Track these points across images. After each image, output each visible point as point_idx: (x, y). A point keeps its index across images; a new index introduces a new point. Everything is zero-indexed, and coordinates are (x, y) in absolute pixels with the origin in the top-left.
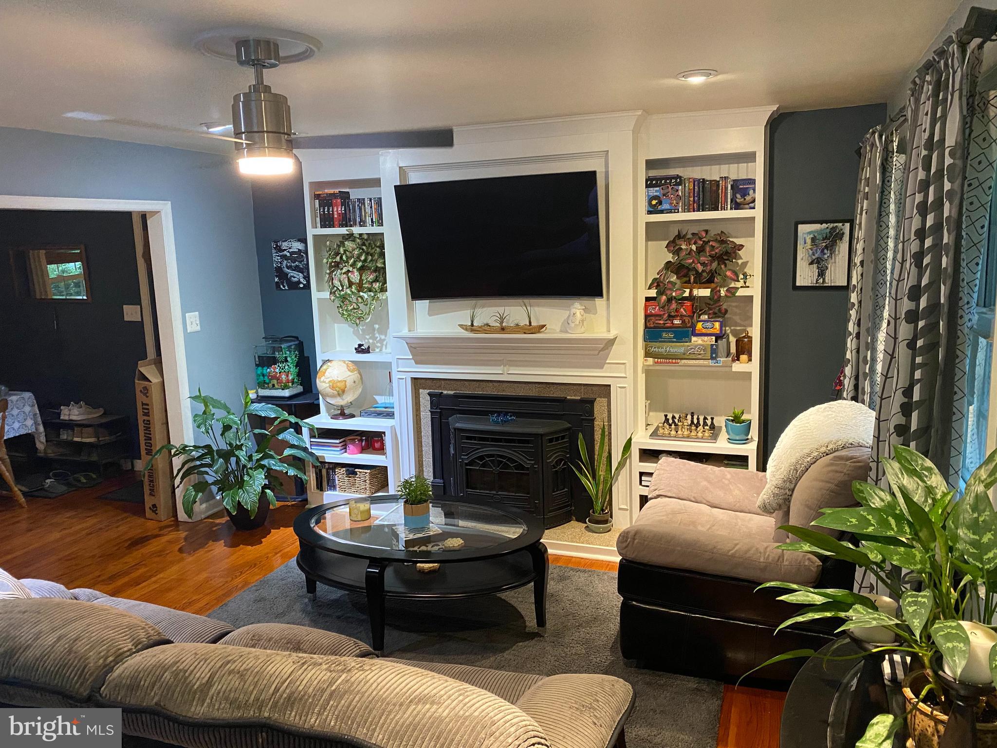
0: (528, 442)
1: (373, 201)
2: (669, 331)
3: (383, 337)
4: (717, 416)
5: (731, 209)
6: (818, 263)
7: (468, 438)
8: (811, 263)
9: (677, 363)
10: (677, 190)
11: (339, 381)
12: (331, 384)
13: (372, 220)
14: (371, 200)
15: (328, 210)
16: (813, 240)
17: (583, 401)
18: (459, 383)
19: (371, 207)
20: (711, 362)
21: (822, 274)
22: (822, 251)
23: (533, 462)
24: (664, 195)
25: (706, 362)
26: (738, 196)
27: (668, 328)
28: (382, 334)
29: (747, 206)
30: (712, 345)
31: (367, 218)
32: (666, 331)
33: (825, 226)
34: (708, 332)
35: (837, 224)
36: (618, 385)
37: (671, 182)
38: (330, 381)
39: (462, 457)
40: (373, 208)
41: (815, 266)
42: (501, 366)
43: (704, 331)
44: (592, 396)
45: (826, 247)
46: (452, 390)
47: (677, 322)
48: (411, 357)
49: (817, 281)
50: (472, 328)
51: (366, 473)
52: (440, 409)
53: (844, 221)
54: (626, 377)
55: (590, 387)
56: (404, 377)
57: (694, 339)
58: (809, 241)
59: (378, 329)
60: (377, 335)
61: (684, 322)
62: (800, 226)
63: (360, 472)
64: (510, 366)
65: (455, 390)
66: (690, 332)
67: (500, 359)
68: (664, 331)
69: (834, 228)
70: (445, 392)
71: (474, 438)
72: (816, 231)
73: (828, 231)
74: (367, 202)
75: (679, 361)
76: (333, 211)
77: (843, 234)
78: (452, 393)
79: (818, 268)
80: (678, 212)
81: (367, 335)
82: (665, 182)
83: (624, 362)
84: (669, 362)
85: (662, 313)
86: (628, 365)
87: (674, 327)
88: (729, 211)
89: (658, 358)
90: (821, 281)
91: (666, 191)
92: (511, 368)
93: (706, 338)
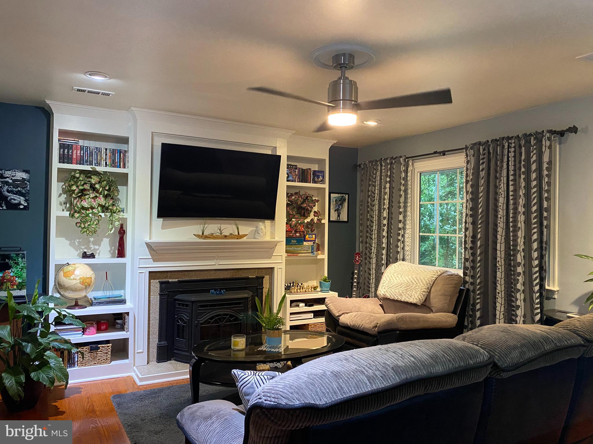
0: (240, 303)
1: (108, 151)
2: (294, 239)
3: (97, 247)
4: (304, 283)
5: (313, 183)
6: (338, 211)
7: (202, 306)
8: (335, 211)
9: (297, 255)
10: (296, 172)
11: (88, 278)
12: (81, 280)
13: (106, 163)
14: (106, 150)
15: (68, 152)
16: (336, 201)
17: (257, 278)
18: (181, 273)
19: (106, 155)
20: (311, 254)
21: (339, 216)
22: (339, 206)
23: (243, 315)
24: (290, 173)
25: (309, 254)
26: (316, 178)
27: (294, 237)
28: (96, 245)
29: (319, 183)
30: (312, 246)
31: (102, 161)
32: (293, 239)
33: (340, 195)
34: (311, 240)
35: (343, 195)
36: (278, 267)
37: (293, 167)
38: (81, 278)
39: (198, 319)
40: (108, 155)
41: (337, 212)
42: (214, 260)
43: (309, 239)
44: (261, 275)
45: (340, 204)
46: (175, 279)
47: (298, 235)
48: (151, 257)
49: (337, 218)
50: (203, 236)
51: (108, 346)
52: (168, 292)
53: (346, 194)
54: (282, 263)
55: (260, 270)
56: (144, 271)
57: (305, 243)
58: (334, 201)
59: (93, 241)
60: (92, 246)
61: (300, 235)
62: (331, 194)
63: (102, 347)
64: (220, 260)
65: (178, 278)
66: (303, 240)
67: (213, 256)
68: (292, 239)
69: (343, 196)
70: (170, 280)
71: (206, 306)
72: (337, 197)
73: (341, 197)
74: (103, 151)
75: (298, 254)
76: (72, 152)
77: (346, 199)
78: (177, 280)
79: (338, 213)
80: (296, 182)
81: (83, 246)
82: (291, 167)
83: (281, 254)
84: (294, 255)
85: (292, 230)
86: (283, 256)
87: (297, 237)
88: (312, 184)
89: (289, 253)
90: (339, 218)
91: (291, 171)
92: (220, 261)
93: (309, 243)
